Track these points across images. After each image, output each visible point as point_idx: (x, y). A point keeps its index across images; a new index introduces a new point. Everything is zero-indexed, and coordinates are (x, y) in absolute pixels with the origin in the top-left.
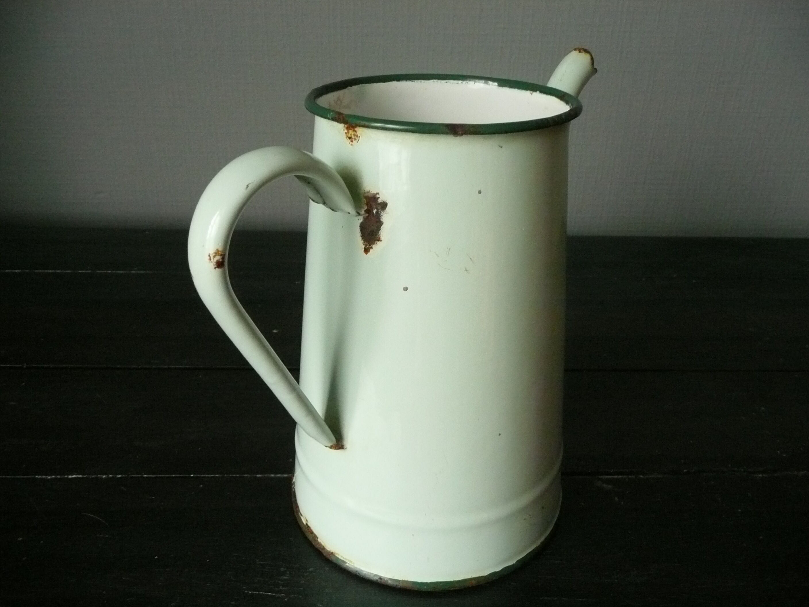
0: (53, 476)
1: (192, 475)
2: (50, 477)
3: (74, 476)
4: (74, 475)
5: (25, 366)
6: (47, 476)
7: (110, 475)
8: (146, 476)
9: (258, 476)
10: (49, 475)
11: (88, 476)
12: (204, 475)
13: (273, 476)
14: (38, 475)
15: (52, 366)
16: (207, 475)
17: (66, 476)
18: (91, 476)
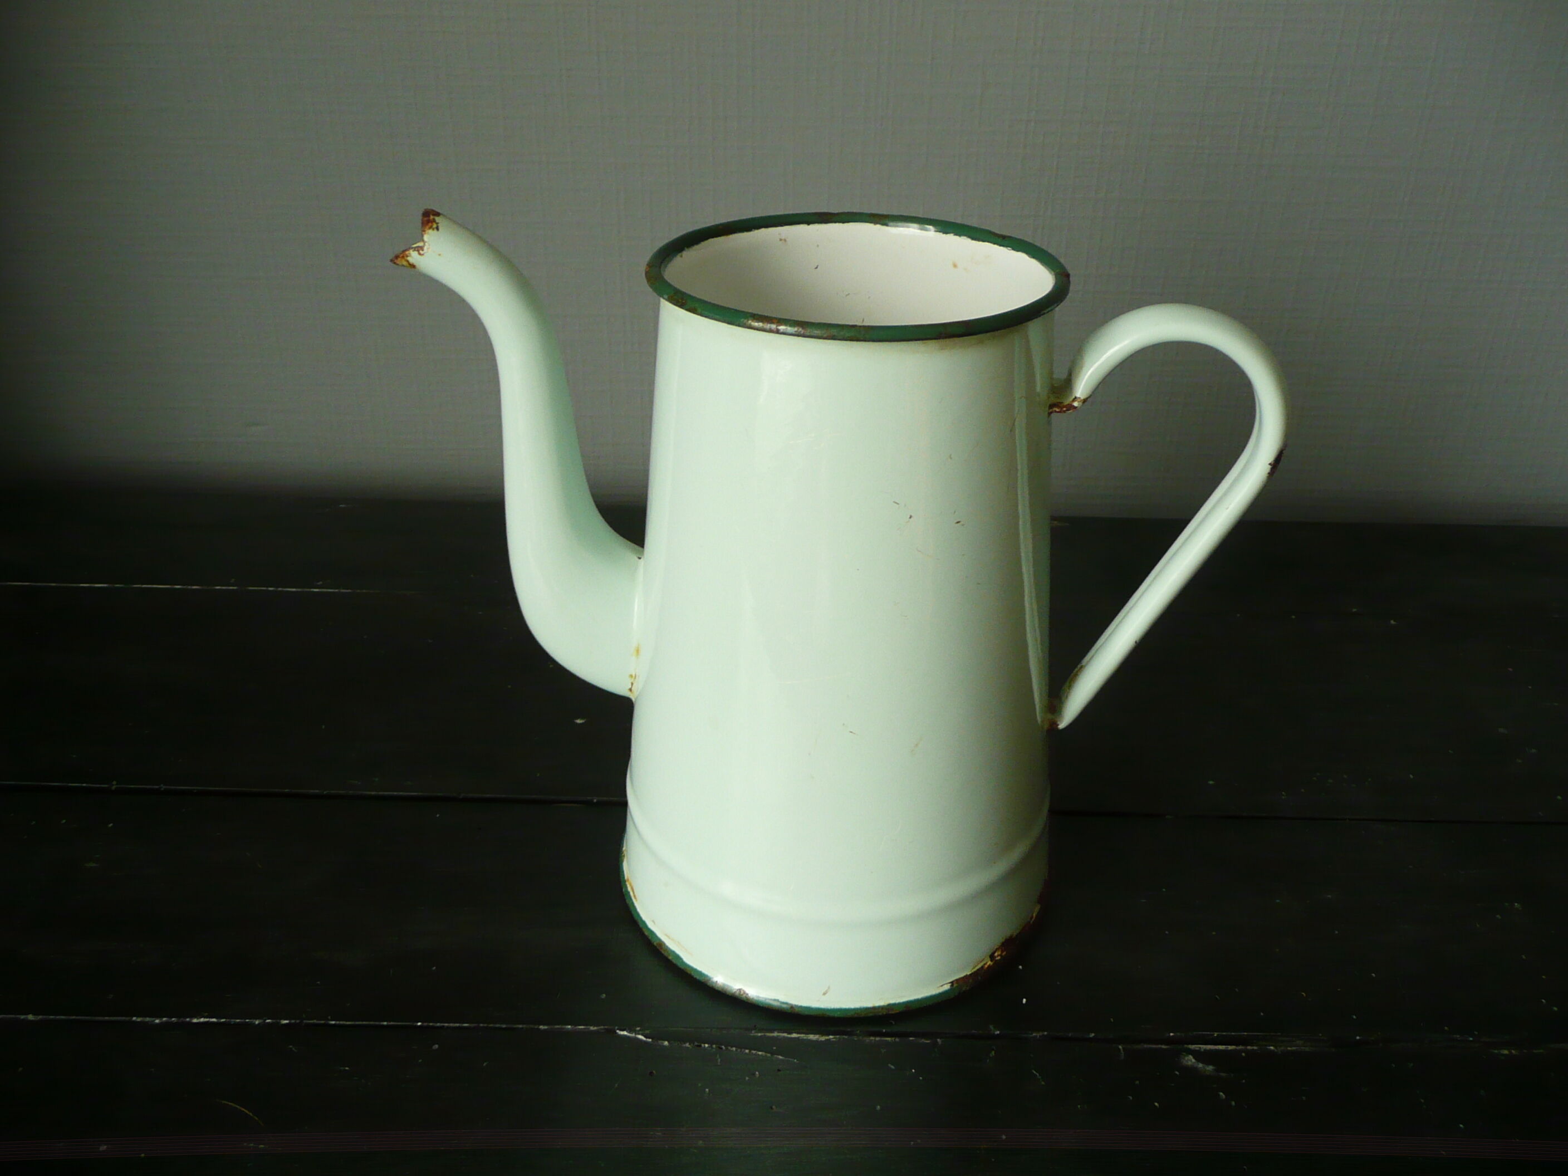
0: (164, 1019)
1: (419, 1024)
2: (157, 1021)
3: (202, 1020)
4: (201, 1018)
5: (114, 788)
6: (154, 1019)
7: (269, 1019)
8: (333, 1022)
9: (541, 1027)
10: (157, 1017)
11: (228, 1020)
12: (442, 1024)
13: (568, 1028)
14: (137, 1017)
15: (163, 787)
16: (446, 1025)
17: (188, 1019)
18: (232, 1020)
